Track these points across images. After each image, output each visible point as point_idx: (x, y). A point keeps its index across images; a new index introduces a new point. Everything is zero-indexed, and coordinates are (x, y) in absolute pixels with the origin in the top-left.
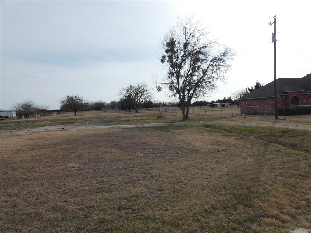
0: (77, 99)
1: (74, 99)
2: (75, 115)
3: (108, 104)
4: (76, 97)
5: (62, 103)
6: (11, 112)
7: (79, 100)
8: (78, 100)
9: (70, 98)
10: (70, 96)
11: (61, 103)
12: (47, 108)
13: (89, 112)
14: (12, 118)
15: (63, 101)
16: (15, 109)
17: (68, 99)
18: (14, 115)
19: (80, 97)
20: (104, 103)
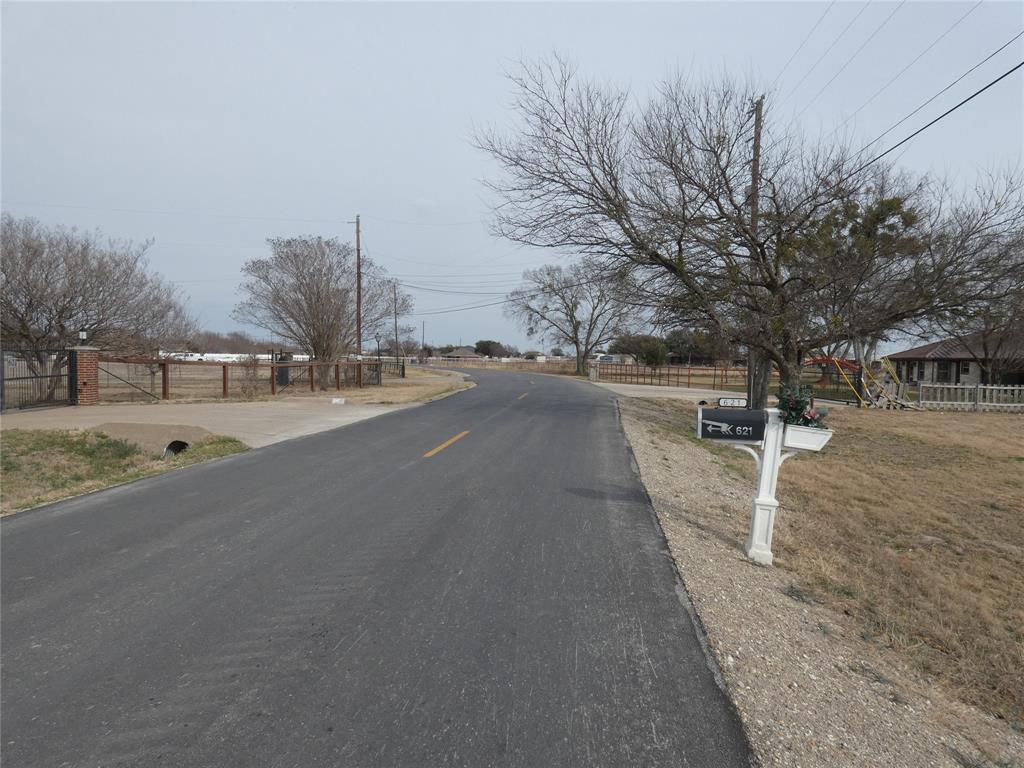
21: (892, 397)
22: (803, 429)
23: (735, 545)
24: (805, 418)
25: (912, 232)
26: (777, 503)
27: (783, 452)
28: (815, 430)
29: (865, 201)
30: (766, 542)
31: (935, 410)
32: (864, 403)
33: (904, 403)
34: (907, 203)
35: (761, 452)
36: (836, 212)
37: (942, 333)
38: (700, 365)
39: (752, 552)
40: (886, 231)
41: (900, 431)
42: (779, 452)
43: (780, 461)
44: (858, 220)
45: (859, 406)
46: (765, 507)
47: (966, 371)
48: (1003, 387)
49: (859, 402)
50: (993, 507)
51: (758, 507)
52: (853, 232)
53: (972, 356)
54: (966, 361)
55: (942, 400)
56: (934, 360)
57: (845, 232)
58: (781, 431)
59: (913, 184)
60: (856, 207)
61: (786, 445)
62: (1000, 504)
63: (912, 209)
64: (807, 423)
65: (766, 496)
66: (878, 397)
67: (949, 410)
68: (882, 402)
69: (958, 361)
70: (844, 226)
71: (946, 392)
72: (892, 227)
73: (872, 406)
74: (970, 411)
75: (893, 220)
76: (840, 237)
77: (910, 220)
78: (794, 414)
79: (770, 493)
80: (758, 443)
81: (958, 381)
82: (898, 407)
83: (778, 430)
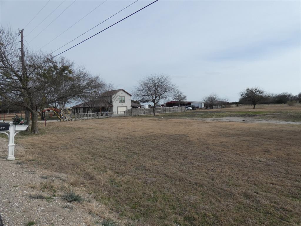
0: (257, 91)
1: (254, 92)
2: (254, 108)
3: (295, 97)
4: (256, 89)
5: (242, 95)
6: (201, 103)
7: (260, 92)
8: (258, 93)
9: (250, 91)
10: (250, 88)
11: (240, 96)
12: (227, 101)
13: (270, 105)
14: (201, 109)
15: (243, 94)
16: (204, 101)
17: (248, 92)
18: (203, 106)
19: (260, 89)
20: (289, 95)
21: (69, 118)
22: (20, 126)
23: (4, 158)
24: (20, 123)
25: (71, 75)
26: (14, 145)
27: (15, 132)
28: (23, 126)
29: (59, 66)
30: (13, 155)
31: (79, 120)
32: (62, 120)
33: (72, 119)
34: (70, 67)
35: (9, 133)
36: (51, 67)
37: (82, 101)
38: (12, 113)
39: (8, 158)
40: (65, 74)
41: (68, 126)
42: (14, 132)
43: (15, 135)
44: (58, 70)
45: (61, 121)
46: (11, 146)
47: (89, 110)
48: (94, 113)
49: (61, 120)
50: (79, 138)
51: (9, 147)
52: (56, 73)
53: (89, 106)
54: (89, 108)
55: (81, 117)
56: (82, 108)
57: (54, 73)
58: (14, 127)
59: (71, 63)
60: (57, 67)
61: (16, 130)
62: (80, 138)
63: (71, 70)
64: (21, 124)
65: (12, 143)
66: (65, 118)
67: (82, 120)
68: (66, 119)
69: (87, 108)
70: (54, 72)
71: (84, 115)
72: (66, 74)
73: (64, 121)
74: (87, 119)
75: (66, 72)
76: (53, 75)
77: (70, 72)
78: (17, 122)
79: (13, 143)
80: (8, 131)
81: (87, 112)
82: (71, 120)
83: (13, 127)
